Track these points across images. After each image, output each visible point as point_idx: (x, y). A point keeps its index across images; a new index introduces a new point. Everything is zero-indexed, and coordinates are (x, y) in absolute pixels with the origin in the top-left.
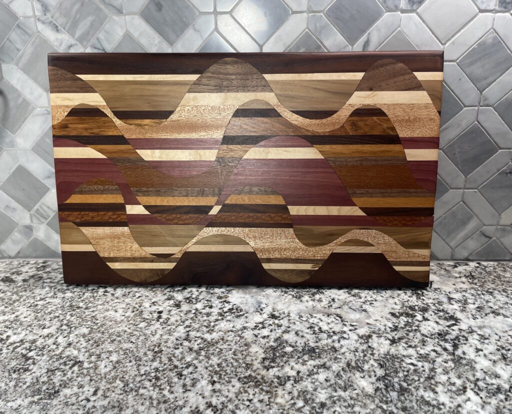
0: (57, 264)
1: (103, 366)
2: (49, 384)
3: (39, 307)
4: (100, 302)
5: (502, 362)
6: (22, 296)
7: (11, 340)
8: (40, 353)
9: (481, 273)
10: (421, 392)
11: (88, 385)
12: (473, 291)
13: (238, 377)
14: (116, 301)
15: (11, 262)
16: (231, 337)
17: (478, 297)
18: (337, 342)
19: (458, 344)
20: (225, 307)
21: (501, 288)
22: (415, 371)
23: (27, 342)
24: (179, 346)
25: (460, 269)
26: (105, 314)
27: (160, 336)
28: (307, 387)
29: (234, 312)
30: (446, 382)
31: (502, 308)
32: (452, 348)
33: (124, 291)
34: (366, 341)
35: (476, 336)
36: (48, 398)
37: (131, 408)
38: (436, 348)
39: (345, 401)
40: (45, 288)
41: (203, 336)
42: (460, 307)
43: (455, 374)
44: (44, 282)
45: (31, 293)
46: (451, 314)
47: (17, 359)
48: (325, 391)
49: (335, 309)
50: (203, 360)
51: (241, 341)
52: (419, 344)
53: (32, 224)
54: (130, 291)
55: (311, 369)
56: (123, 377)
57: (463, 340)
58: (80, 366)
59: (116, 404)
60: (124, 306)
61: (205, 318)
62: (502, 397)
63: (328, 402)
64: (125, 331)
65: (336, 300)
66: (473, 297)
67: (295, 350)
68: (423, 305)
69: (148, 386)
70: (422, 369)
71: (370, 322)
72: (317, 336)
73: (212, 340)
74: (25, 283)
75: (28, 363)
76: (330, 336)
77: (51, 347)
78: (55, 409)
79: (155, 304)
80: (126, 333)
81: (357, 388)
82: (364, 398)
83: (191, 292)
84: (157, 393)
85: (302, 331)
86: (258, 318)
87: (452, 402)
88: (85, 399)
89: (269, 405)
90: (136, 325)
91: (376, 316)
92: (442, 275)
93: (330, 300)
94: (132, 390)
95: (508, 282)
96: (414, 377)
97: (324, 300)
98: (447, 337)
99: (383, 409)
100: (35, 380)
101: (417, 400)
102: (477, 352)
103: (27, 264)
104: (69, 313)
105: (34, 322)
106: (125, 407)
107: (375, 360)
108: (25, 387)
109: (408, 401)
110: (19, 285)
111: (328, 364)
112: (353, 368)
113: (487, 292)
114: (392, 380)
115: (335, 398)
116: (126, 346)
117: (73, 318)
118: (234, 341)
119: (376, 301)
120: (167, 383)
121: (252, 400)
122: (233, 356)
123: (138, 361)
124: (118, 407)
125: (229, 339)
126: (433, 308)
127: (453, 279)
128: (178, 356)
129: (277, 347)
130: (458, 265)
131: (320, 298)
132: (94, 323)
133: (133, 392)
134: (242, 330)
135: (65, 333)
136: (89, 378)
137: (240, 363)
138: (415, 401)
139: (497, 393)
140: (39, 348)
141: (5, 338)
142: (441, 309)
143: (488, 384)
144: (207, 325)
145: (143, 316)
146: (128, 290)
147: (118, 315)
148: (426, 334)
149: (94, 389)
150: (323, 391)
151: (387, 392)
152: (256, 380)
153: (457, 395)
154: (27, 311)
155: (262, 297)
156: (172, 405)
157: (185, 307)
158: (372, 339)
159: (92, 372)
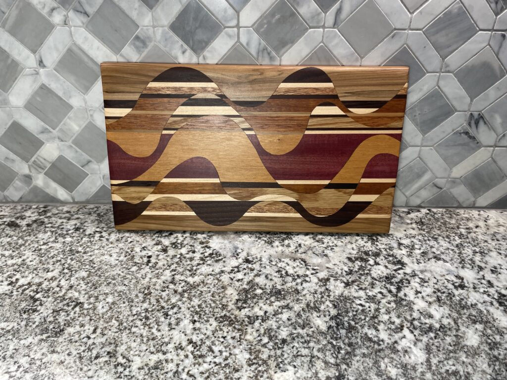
0: (57, 209)
1: (100, 307)
2: (55, 323)
3: (43, 251)
4: (96, 247)
5: (436, 304)
6: (27, 241)
7: (20, 283)
8: (46, 295)
9: (430, 220)
10: (366, 330)
11: (88, 324)
12: (420, 237)
13: (215, 316)
14: (111, 246)
15: (15, 206)
16: (210, 280)
17: (424, 242)
18: (300, 284)
19: (402, 287)
20: (206, 252)
21: (445, 234)
22: (363, 311)
23: (34, 284)
24: (166, 289)
25: (413, 215)
26: (101, 258)
27: (149, 279)
28: (272, 326)
29: (214, 257)
30: (387, 321)
31: (443, 253)
32: (396, 290)
33: (117, 237)
34: (324, 284)
35: (417, 280)
36: (54, 336)
37: (125, 344)
38: (382, 291)
39: (302, 337)
40: (47, 233)
41: (186, 279)
42: (407, 252)
43: (395, 314)
44: (46, 227)
45: (34, 237)
46: (399, 258)
47: (26, 300)
48: (286, 329)
49: (301, 254)
50: (186, 301)
51: (218, 284)
52: (369, 287)
53: (31, 174)
54: (122, 236)
55: (276, 310)
56: (118, 317)
57: (406, 283)
58: (81, 307)
59: (113, 341)
60: (118, 251)
61: (189, 262)
62: (432, 335)
63: (288, 339)
64: (119, 275)
65: (302, 246)
66: (420, 243)
67: (264, 292)
68: (376, 250)
69: (139, 325)
70: (369, 309)
71: (329, 266)
72: (284, 279)
73: (194, 283)
74: (29, 228)
75: (36, 304)
76: (294, 280)
77: (55, 289)
78: (61, 346)
79: (145, 249)
80: (120, 276)
81: (314, 326)
82: (318, 335)
83: (177, 237)
84: (147, 331)
85: (271, 275)
86: (234, 263)
87: (390, 339)
88: (86, 337)
89: (239, 341)
90: (129, 269)
91: (335, 260)
92: (396, 222)
93: (297, 245)
94: (126, 328)
95: (452, 228)
96: (361, 316)
97: (292, 246)
98: (393, 280)
99: (333, 344)
100: (43, 320)
101: (362, 337)
102: (416, 294)
103: (30, 208)
104: (69, 257)
105: (39, 266)
106: (120, 343)
107: (330, 301)
108: (34, 326)
109: (354, 338)
110: (23, 229)
111: (291, 305)
112: (312, 308)
113: (433, 238)
114: (343, 320)
115: (295, 335)
116: (120, 288)
117: (73, 262)
118: (213, 284)
119: (336, 246)
120: (155, 322)
121: (226, 337)
122: (212, 298)
123: (130, 302)
124: (114, 343)
125: (208, 282)
126: (385, 253)
127: (405, 225)
128: (165, 298)
129: (249, 289)
130: (411, 212)
131: (289, 244)
132: (92, 267)
133: (127, 330)
134: (220, 273)
135: (67, 276)
136: (88, 318)
137: (217, 304)
138: (359, 338)
139: (428, 331)
140: (45, 290)
141: (14, 281)
142: (391, 254)
143: (422, 324)
144: (190, 269)
145: (135, 260)
146: (121, 235)
147: (112, 259)
148: (376, 277)
149: (94, 328)
150: (285, 329)
151: (338, 329)
152: (230, 319)
153: (395, 333)
154: (33, 255)
155: (238, 243)
156: (159, 342)
157: (171, 252)
158: (330, 282)
159: (92, 313)
